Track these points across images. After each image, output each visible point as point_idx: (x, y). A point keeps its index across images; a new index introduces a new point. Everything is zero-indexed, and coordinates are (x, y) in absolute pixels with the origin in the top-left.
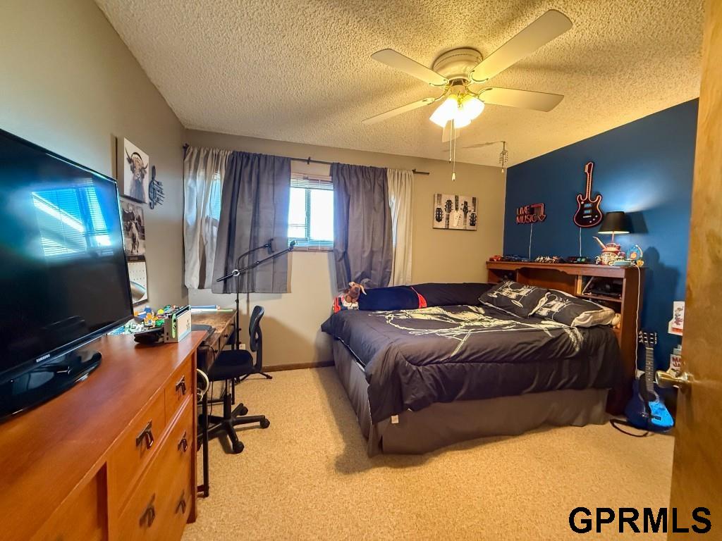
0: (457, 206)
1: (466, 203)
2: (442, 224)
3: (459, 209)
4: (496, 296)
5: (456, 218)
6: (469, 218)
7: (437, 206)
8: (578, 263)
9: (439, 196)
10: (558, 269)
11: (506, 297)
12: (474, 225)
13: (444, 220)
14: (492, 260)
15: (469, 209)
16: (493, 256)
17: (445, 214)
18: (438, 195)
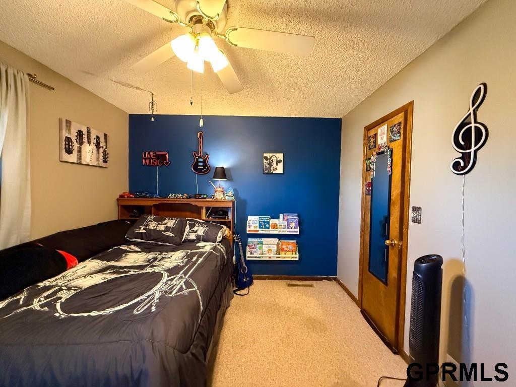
0: (89, 139)
1: (98, 138)
2: (73, 158)
3: (92, 143)
4: (144, 231)
5: (89, 153)
6: (101, 154)
7: (65, 134)
8: (202, 198)
9: (68, 123)
10: (191, 203)
11: (155, 230)
12: (107, 162)
13: (75, 153)
14: (121, 196)
15: (101, 145)
16: (121, 193)
17: (76, 145)
18: (67, 121)
